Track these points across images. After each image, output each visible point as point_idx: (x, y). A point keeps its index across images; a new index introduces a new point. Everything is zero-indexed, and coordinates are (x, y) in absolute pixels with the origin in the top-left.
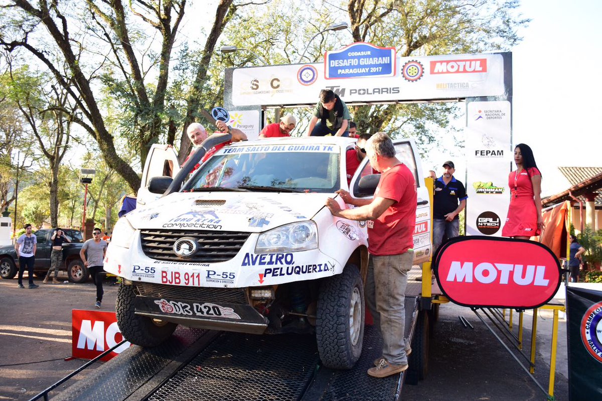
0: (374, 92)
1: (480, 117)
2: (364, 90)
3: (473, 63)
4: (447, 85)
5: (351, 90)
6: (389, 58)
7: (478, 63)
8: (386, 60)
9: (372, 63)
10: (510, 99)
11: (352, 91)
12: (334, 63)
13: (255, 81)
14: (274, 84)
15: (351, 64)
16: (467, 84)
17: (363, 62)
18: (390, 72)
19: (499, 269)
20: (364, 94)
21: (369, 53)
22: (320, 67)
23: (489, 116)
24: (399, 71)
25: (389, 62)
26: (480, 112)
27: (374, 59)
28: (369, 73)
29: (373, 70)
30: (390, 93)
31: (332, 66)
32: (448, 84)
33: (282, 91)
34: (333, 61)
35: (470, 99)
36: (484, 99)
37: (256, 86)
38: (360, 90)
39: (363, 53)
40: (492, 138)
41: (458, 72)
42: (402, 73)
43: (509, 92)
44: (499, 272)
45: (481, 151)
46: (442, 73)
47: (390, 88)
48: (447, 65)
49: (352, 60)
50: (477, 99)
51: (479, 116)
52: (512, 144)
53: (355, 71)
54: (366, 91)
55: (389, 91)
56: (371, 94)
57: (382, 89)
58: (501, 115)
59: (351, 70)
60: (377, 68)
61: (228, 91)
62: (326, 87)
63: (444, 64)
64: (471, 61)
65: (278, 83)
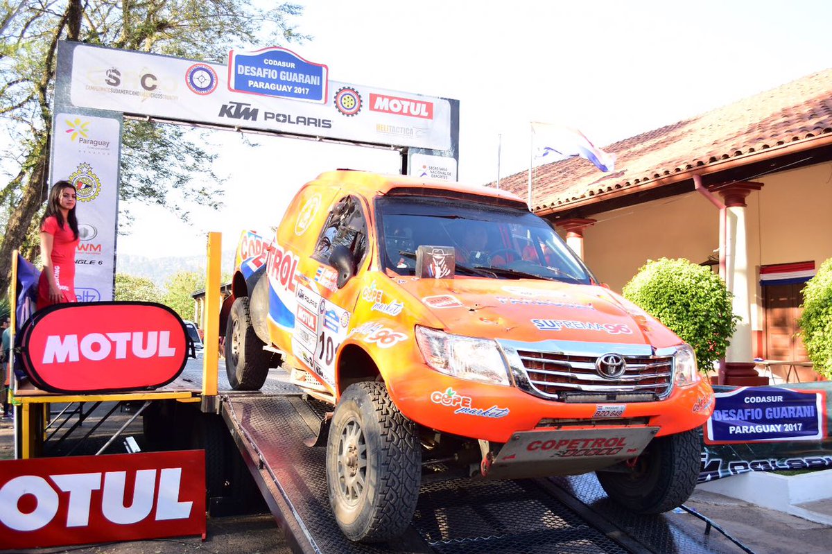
0: (298, 121)
1: (424, 174)
2: (284, 116)
3: (419, 105)
5: (266, 113)
6: (319, 78)
7: (424, 106)
9: (297, 81)
10: (456, 156)
11: (268, 115)
12: (244, 70)
13: (114, 71)
14: (147, 83)
15: (267, 76)
16: (412, 130)
17: (284, 76)
18: (320, 98)
20: (284, 121)
21: (293, 65)
22: (221, 72)
23: (434, 174)
24: (331, 99)
25: (318, 84)
26: (424, 167)
27: (300, 75)
28: (291, 94)
29: (298, 90)
30: (319, 126)
32: (390, 127)
33: (160, 96)
34: (242, 66)
35: (414, 150)
36: (429, 151)
37: (114, 79)
38: (278, 115)
39: (284, 64)
41: (401, 113)
42: (335, 102)
43: (455, 147)
46: (384, 111)
47: (319, 120)
48: (390, 101)
49: (270, 70)
50: (421, 150)
51: (422, 172)
53: (273, 87)
54: (287, 119)
55: (317, 124)
56: (294, 123)
57: (309, 119)
58: (446, 174)
59: (267, 84)
60: (303, 89)
61: (64, 79)
62: (230, 102)
63: (386, 100)
64: (416, 102)
65: (154, 83)
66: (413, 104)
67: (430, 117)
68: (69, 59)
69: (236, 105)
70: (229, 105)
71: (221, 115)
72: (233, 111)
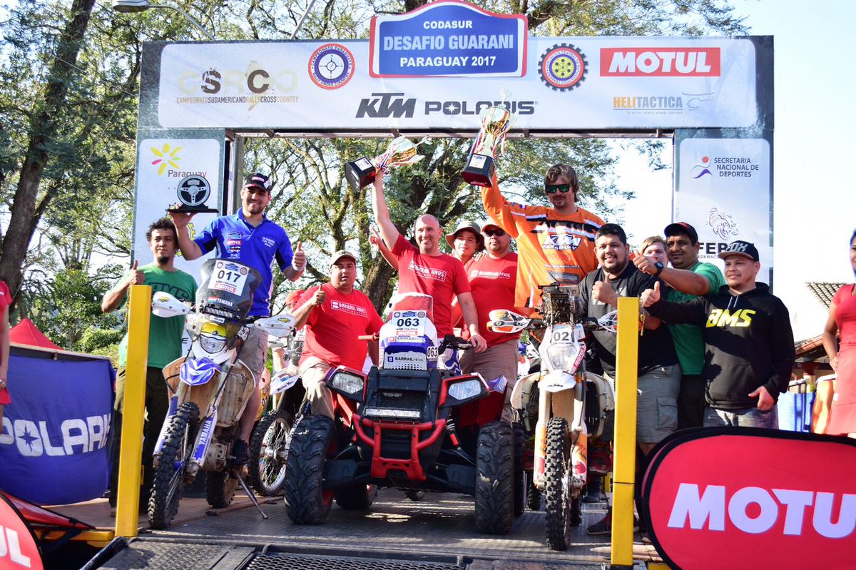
0: (478, 109)
1: (706, 171)
2: (457, 104)
3: (692, 55)
4: (637, 101)
5: (428, 104)
6: (511, 36)
7: (703, 56)
8: (504, 42)
9: (476, 47)
10: (768, 134)
11: (431, 106)
12: (393, 43)
13: (212, 73)
14: (257, 81)
15: (428, 46)
16: (679, 99)
17: (456, 43)
18: (514, 68)
19: (783, 502)
20: (456, 112)
21: (469, 24)
22: (359, 52)
23: (723, 170)
24: (533, 67)
25: (511, 46)
26: (705, 160)
27: (481, 37)
28: (469, 69)
29: (478, 61)
30: (514, 113)
31: (386, 48)
32: (639, 98)
33: (272, 100)
34: (390, 39)
35: (686, 133)
36: (714, 132)
37: (213, 83)
38: (447, 104)
39: (455, 25)
40: (730, 217)
41: (659, 73)
42: (540, 71)
43: (766, 119)
44: (783, 509)
45: (708, 244)
46: (626, 74)
47: (514, 103)
48: (637, 56)
49: (433, 38)
50: (699, 132)
51: (702, 169)
52: (772, 230)
53: (439, 62)
54: (460, 108)
55: (511, 109)
56: (472, 113)
58: (749, 167)
59: (429, 59)
60: (487, 59)
61: (149, 93)
62: (373, 95)
63: (631, 55)
64: (687, 51)
65: (266, 81)
66: (681, 55)
67: (715, 70)
68: (156, 65)
69: (381, 98)
70: (372, 99)
71: (360, 114)
72: (377, 107)
